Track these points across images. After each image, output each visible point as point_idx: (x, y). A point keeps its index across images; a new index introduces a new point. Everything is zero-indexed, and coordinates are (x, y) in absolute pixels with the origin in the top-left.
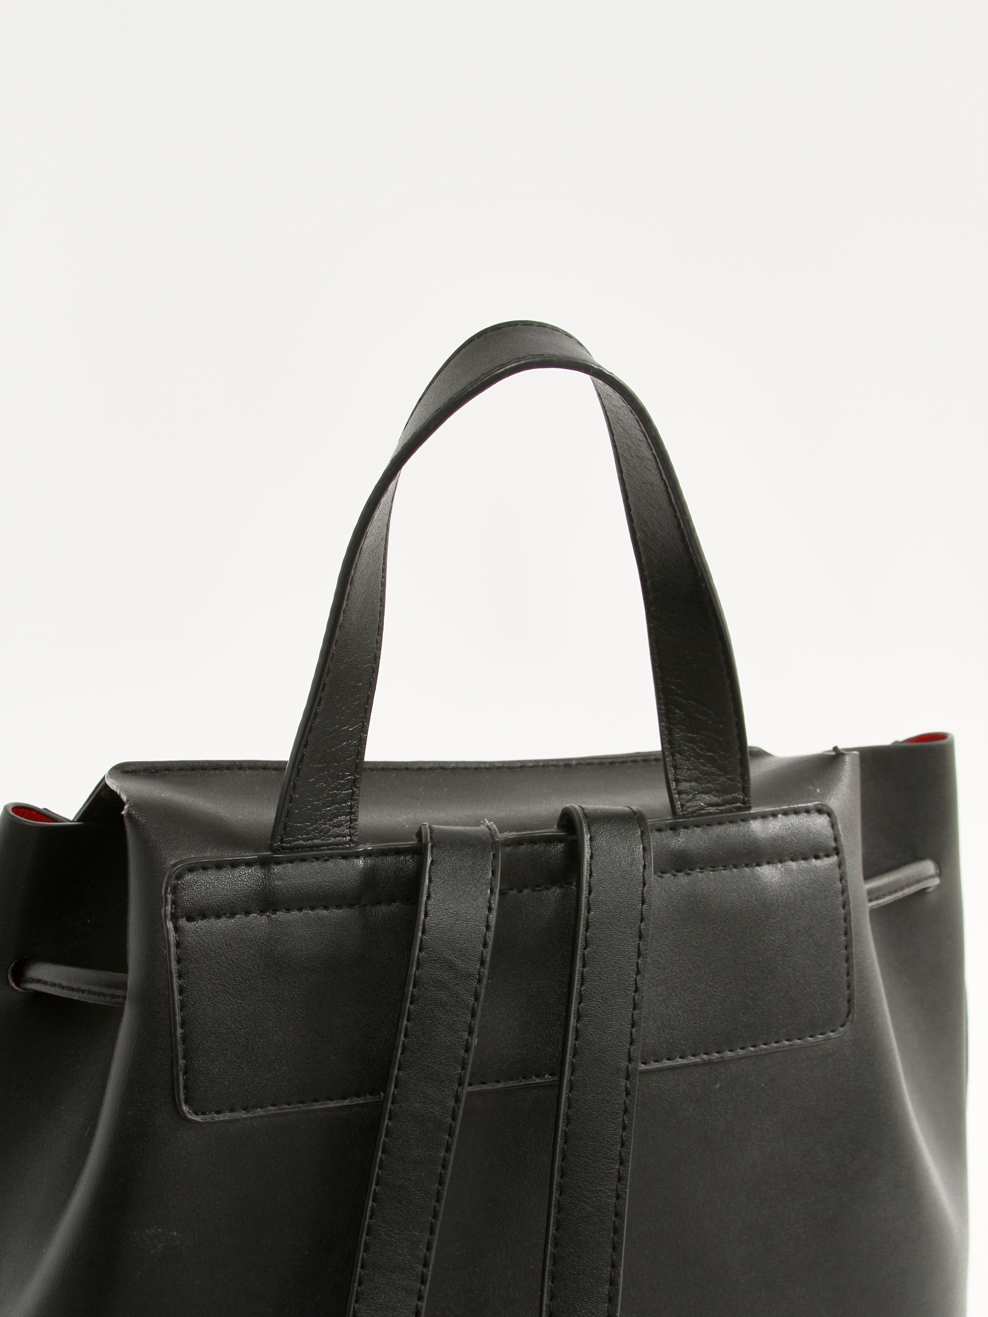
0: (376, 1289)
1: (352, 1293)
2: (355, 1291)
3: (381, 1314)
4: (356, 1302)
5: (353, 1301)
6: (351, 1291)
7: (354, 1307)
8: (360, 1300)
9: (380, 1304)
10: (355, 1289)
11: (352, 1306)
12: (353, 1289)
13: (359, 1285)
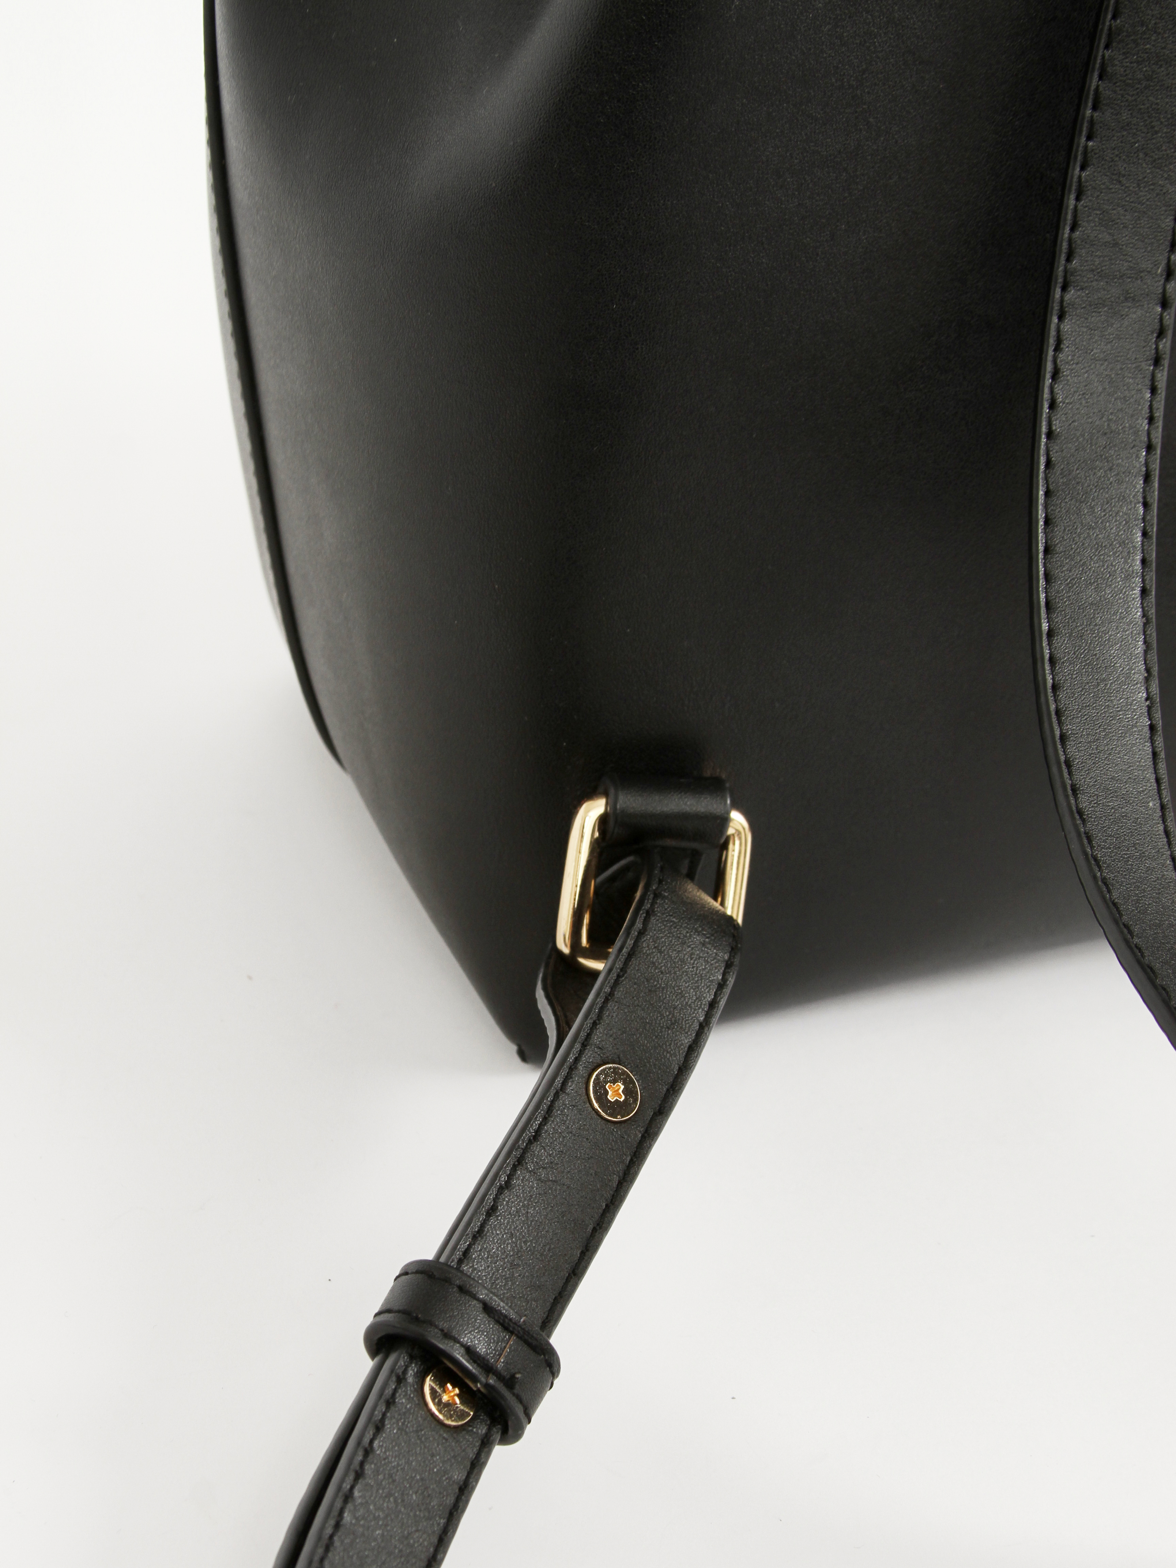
0: (1142, 25)
1: (1102, 30)
2: (1106, 28)
3: (1149, 69)
4: (1107, 47)
5: (1102, 45)
6: (1100, 27)
7: (1103, 56)
8: (1114, 44)
9: (1147, 53)
10: (1108, 23)
11: (1100, 54)
12: (1104, 23)
13: (1114, 17)
